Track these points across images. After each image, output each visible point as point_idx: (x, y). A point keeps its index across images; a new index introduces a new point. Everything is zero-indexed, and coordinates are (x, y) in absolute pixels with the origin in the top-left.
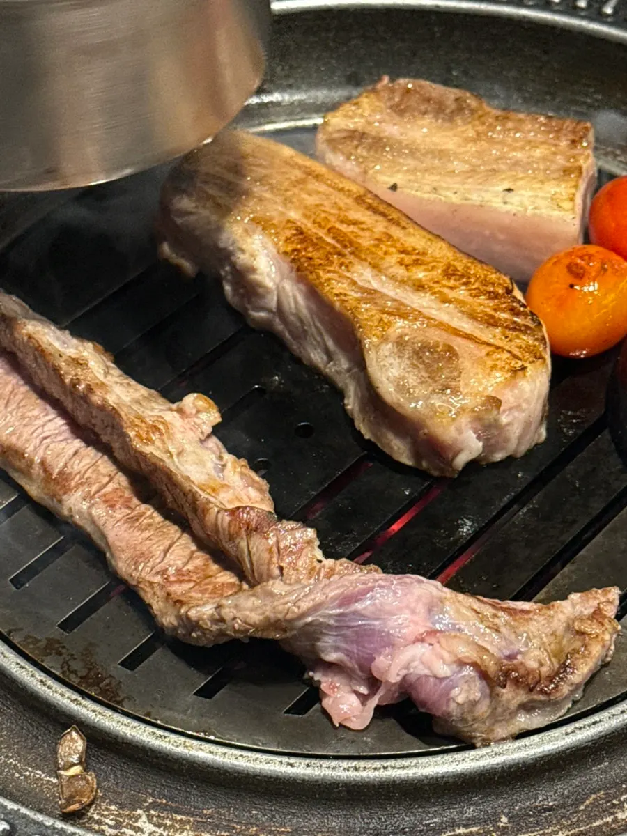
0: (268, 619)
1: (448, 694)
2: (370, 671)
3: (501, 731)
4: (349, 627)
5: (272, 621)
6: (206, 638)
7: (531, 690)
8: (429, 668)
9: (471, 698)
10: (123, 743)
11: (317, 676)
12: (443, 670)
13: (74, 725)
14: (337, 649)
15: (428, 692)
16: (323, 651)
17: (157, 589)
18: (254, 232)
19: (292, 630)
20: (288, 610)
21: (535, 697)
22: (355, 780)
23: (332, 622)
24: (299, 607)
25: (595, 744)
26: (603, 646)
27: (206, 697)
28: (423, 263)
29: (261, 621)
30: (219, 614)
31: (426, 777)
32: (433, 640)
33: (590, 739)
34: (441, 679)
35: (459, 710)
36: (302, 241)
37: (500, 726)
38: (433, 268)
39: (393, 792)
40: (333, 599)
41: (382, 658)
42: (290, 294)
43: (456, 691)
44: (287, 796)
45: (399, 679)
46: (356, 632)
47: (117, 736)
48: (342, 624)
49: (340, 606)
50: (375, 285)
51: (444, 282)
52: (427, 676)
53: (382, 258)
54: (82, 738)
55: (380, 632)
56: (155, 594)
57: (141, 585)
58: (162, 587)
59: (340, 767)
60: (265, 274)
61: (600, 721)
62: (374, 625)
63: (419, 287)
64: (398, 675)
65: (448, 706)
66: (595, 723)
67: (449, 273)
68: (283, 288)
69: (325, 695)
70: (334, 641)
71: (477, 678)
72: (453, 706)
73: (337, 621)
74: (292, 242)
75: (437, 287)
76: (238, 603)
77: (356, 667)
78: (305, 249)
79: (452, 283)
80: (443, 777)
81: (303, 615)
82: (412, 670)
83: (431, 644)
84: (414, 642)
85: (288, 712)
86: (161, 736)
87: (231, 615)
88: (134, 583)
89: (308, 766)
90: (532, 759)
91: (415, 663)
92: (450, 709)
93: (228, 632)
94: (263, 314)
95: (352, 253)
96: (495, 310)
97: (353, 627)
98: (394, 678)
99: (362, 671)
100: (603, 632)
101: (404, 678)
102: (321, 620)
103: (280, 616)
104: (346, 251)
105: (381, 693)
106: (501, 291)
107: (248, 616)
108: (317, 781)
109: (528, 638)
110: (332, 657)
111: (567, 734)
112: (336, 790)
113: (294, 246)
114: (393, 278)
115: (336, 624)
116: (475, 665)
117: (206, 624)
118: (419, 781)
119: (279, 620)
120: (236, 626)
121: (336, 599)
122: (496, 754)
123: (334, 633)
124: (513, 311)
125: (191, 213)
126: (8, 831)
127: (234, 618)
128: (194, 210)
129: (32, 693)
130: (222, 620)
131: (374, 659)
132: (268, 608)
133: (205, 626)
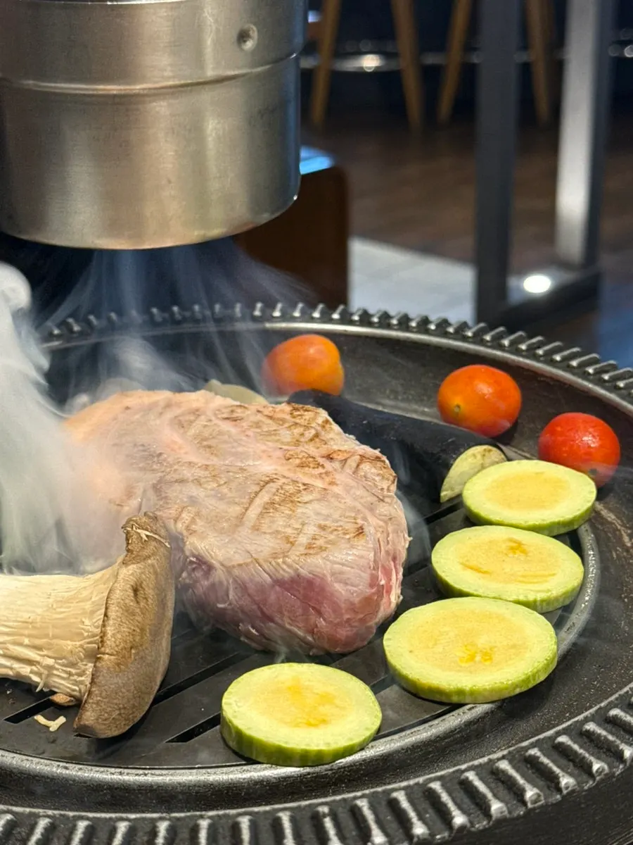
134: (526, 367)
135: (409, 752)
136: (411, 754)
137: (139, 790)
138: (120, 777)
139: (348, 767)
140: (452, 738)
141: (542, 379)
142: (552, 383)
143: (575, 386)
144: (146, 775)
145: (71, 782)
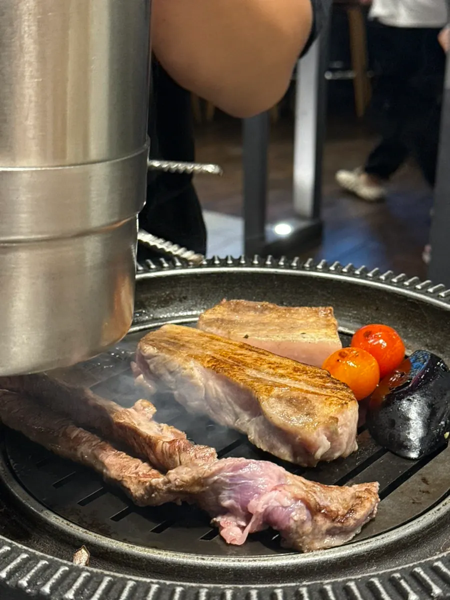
0: (194, 478)
1: (289, 516)
2: (247, 508)
3: (317, 545)
4: (236, 484)
5: (196, 479)
6: (160, 496)
7: (333, 520)
8: (280, 502)
9: (302, 518)
10: (111, 552)
11: (219, 519)
12: (287, 502)
13: (84, 546)
14: (230, 498)
15: (279, 515)
16: (222, 500)
17: (133, 480)
18: (190, 360)
19: (206, 486)
20: (205, 472)
21: (336, 525)
22: (238, 567)
23: (228, 481)
24: (211, 470)
25: (369, 554)
26: (372, 504)
27: (157, 533)
28: (281, 367)
29: (190, 479)
30: (168, 479)
31: (277, 565)
32: (280, 489)
33: (365, 550)
34: (286, 507)
35: (295, 525)
36: (216, 362)
37: (317, 542)
38: (287, 369)
39: (259, 576)
40: (229, 467)
41: (253, 500)
42: (213, 387)
43: (293, 514)
44: (201, 579)
45: (263, 510)
46: (240, 487)
47: (108, 548)
48: (233, 482)
49: (232, 471)
50: (259, 376)
51: (295, 374)
52: (278, 507)
53: (260, 367)
54: (87, 553)
55: (253, 487)
56: (132, 482)
57: (125, 479)
58: (136, 478)
59: (230, 560)
60: (198, 379)
61: (371, 542)
62: (250, 483)
63: (282, 376)
64: (263, 508)
65: (289, 521)
66: (368, 542)
67: (296, 370)
68: (209, 385)
69: (223, 528)
70: (229, 494)
71: (305, 508)
72: (292, 522)
73: (230, 480)
74: (211, 363)
75: (291, 376)
76: (178, 471)
77: (239, 507)
78: (219, 364)
79: (299, 373)
80: (286, 566)
81: (213, 474)
82: (270, 504)
83: (280, 491)
84: (271, 491)
85: (202, 539)
86: (132, 547)
87: (174, 478)
88: (120, 479)
89: (212, 559)
90: (334, 558)
91: (272, 500)
92: (290, 524)
93: (172, 488)
94: (197, 403)
95: (243, 365)
96: (324, 383)
97: (239, 484)
98: (261, 510)
99: (243, 511)
100: (371, 497)
101: (266, 510)
102: (222, 478)
103: (200, 476)
104: (240, 365)
105: (253, 520)
106: (325, 376)
107: (183, 477)
108: (217, 567)
109: (331, 499)
110: (227, 503)
111: (353, 547)
112: (228, 574)
113: (213, 363)
114: (267, 373)
115: (230, 482)
116: (303, 500)
117: (160, 486)
118: (273, 568)
119: (200, 478)
120: (177, 483)
121: (230, 467)
122: (315, 555)
123: (229, 488)
124: (333, 382)
125: (155, 356)
126: (47, 565)
127: (176, 479)
128: (156, 354)
129: (62, 530)
130: (169, 482)
131: (249, 501)
132: (195, 472)
133: (159, 487)
134: (400, 294)
136: (410, 539)
137: (252, 570)
138: (239, 563)
140: (431, 528)
141: (410, 300)
142: (417, 303)
143: (434, 305)
144: (255, 561)
145: (208, 568)
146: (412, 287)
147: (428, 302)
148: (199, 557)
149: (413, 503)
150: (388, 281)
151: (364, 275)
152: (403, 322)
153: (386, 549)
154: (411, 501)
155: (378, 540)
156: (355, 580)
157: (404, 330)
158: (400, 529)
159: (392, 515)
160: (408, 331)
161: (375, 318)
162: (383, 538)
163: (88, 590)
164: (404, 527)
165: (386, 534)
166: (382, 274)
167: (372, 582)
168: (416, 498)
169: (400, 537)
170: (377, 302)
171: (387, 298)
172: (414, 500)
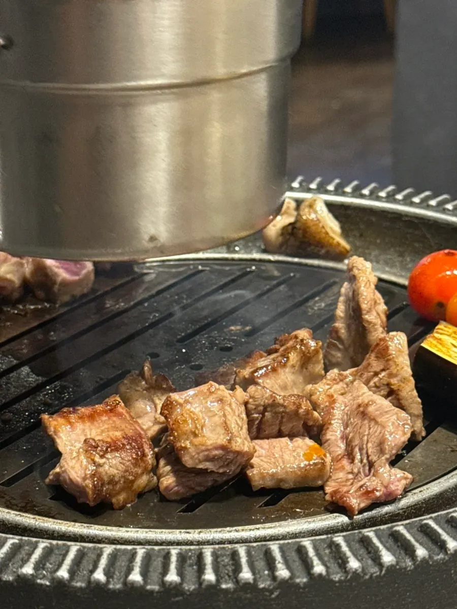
85: (180, 512)
134: (391, 211)
135: (454, 491)
139: (414, 506)
141: (407, 219)
142: (416, 221)
143: (440, 221)
146: (407, 201)
147: (431, 218)
148: (183, 531)
149: (453, 451)
150: (374, 196)
151: (340, 191)
152: (397, 249)
153: (426, 504)
154: (449, 449)
155: (415, 493)
156: (402, 525)
157: (400, 259)
158: (442, 480)
159: (428, 467)
160: (406, 260)
161: (359, 247)
162: (421, 491)
163: (51, 564)
164: (446, 477)
165: (425, 487)
166: (365, 187)
167: (426, 524)
168: (455, 446)
169: (443, 489)
170: (362, 227)
171: (374, 219)
172: (452, 448)
